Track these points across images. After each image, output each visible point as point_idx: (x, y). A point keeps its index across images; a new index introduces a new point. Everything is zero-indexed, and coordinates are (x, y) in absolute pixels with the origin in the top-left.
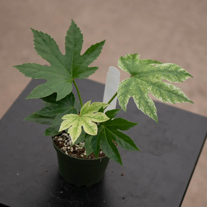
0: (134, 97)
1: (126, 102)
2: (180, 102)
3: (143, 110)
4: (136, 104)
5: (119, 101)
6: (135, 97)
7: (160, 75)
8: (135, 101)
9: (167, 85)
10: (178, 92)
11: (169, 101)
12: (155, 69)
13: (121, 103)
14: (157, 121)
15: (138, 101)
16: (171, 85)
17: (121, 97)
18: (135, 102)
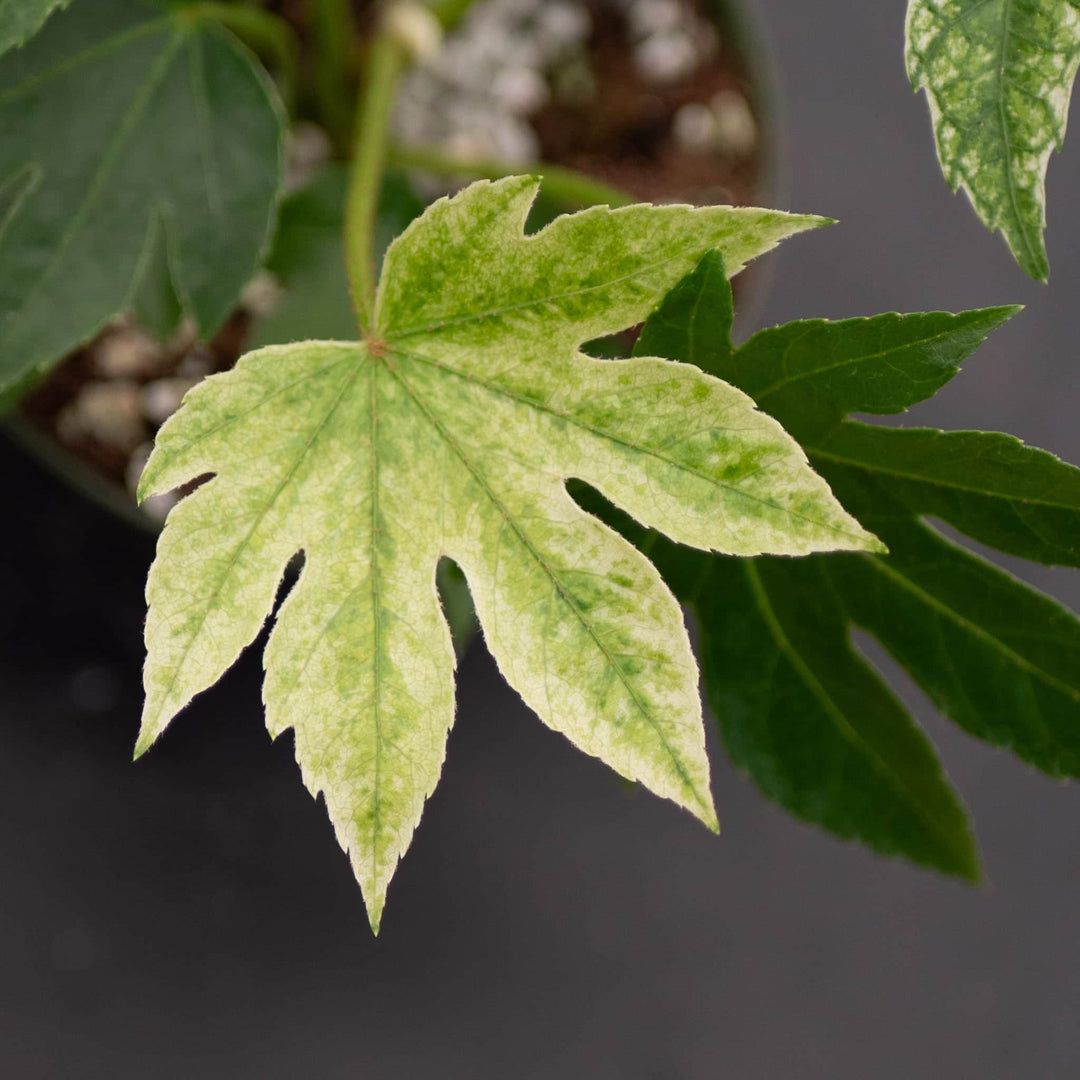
5: (936, 115)
13: (962, 148)
17: (956, 46)
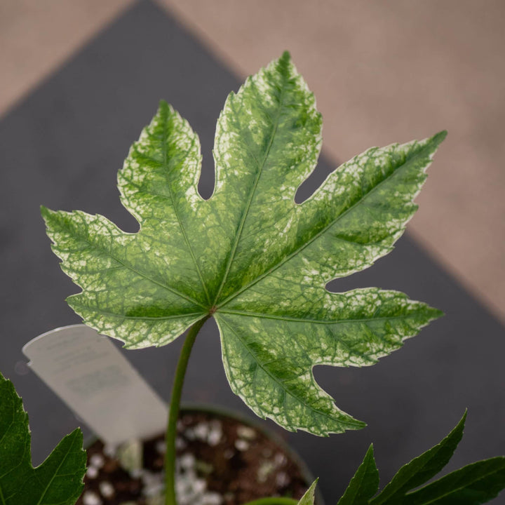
0: (318, 360)
1: (322, 402)
2: (420, 186)
3: (381, 347)
4: (348, 363)
5: (306, 430)
6: (323, 354)
7: (273, 198)
8: (336, 365)
9: (327, 192)
10: (379, 168)
11: (397, 227)
12: (234, 200)
13: (319, 428)
14: (438, 313)
15: (339, 351)
16: (336, 178)
17: (292, 414)
18: (340, 365)
